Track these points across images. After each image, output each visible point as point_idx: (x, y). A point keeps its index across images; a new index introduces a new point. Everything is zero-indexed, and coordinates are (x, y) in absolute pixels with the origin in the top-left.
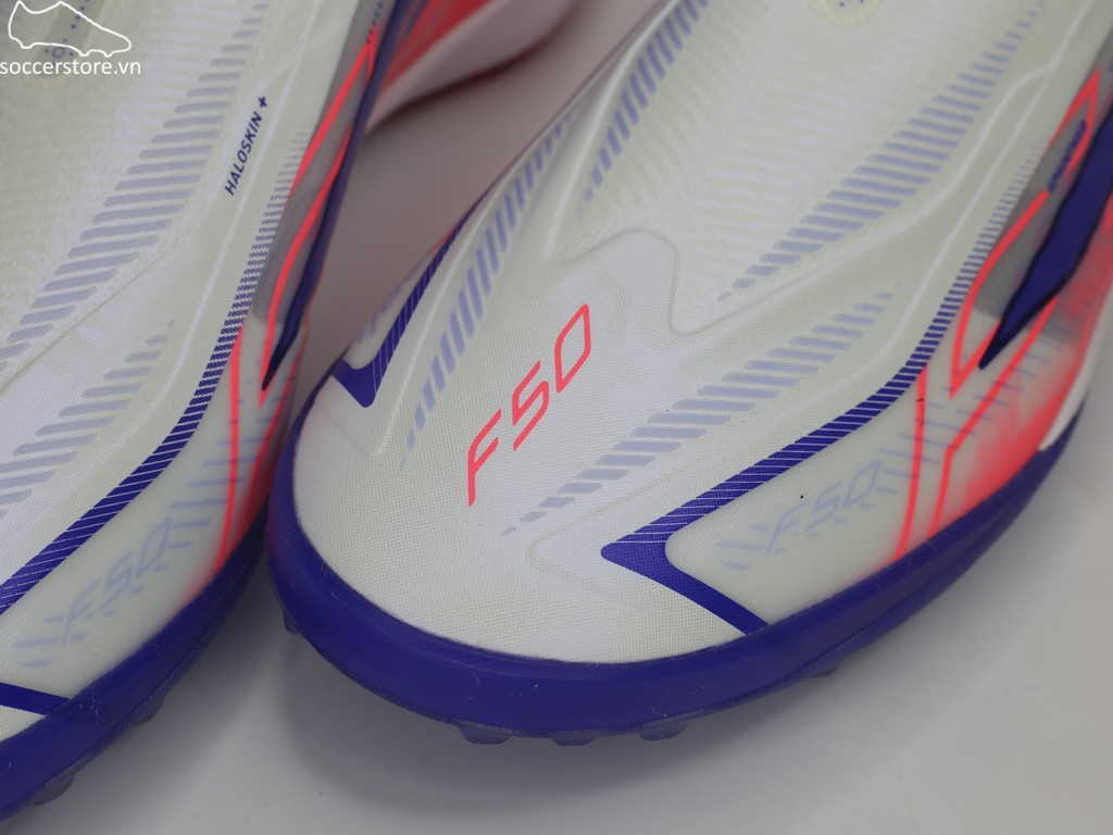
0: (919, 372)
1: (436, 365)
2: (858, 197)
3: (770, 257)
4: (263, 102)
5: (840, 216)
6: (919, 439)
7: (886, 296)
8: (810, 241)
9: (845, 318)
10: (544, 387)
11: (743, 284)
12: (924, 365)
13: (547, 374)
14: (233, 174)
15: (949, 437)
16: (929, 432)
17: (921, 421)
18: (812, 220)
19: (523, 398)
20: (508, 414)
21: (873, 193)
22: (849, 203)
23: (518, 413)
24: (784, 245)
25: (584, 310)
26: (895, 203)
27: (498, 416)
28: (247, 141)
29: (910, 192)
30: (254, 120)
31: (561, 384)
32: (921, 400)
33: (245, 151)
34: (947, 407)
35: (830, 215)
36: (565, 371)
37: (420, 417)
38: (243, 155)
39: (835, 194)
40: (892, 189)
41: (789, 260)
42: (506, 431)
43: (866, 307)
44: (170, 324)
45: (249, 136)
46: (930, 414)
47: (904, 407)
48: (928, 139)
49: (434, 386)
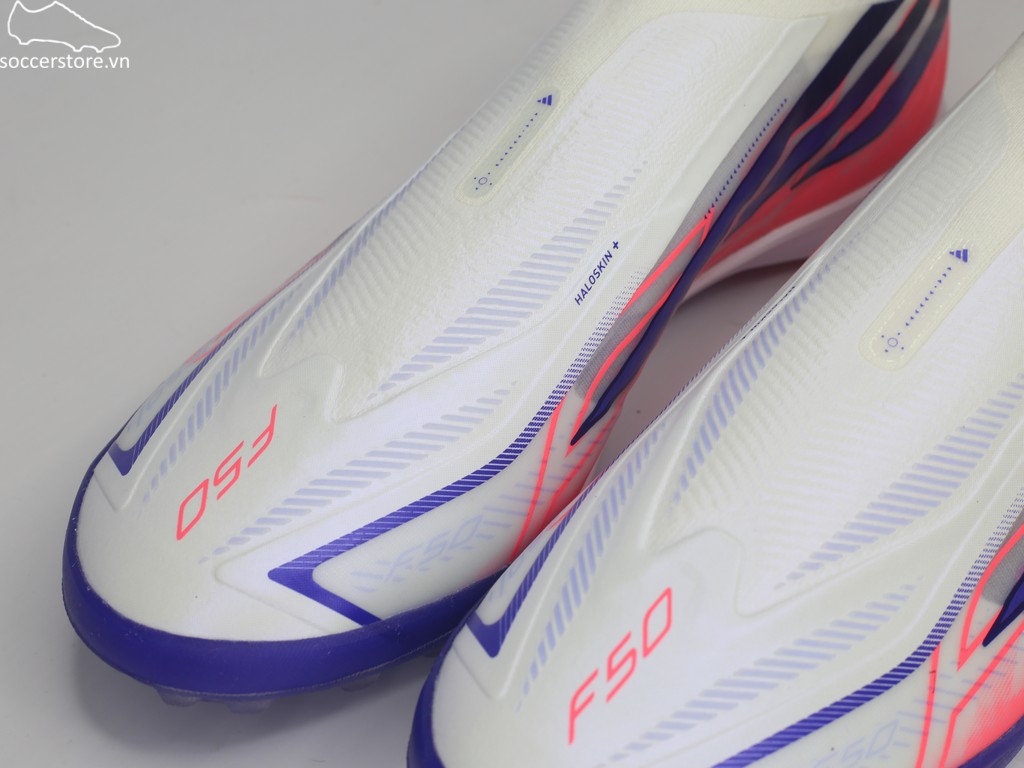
0: (933, 649)
1: (549, 629)
2: (891, 508)
3: (818, 556)
4: (616, 245)
5: (876, 523)
6: (930, 704)
7: (909, 588)
8: (850, 543)
9: (876, 605)
10: (632, 653)
11: (795, 576)
12: (938, 643)
13: (636, 643)
14: (582, 290)
15: (954, 702)
16: (939, 698)
17: (932, 689)
18: (854, 526)
19: (616, 661)
20: (603, 673)
21: (903, 504)
22: (884, 513)
23: (611, 673)
24: (830, 546)
25: (668, 593)
26: (922, 513)
27: (595, 675)
28: (598, 270)
29: (934, 504)
30: (606, 256)
31: (647, 651)
32: (934, 672)
33: (595, 276)
34: (954, 676)
35: (869, 522)
36: (651, 641)
37: (534, 670)
38: (592, 279)
39: (873, 505)
40: (920, 502)
41: (833, 558)
42: (601, 686)
43: (893, 597)
44: (514, 383)
45: (600, 267)
46: (940, 683)
47: (919, 679)
48: (952, 461)
49: (547, 645)
